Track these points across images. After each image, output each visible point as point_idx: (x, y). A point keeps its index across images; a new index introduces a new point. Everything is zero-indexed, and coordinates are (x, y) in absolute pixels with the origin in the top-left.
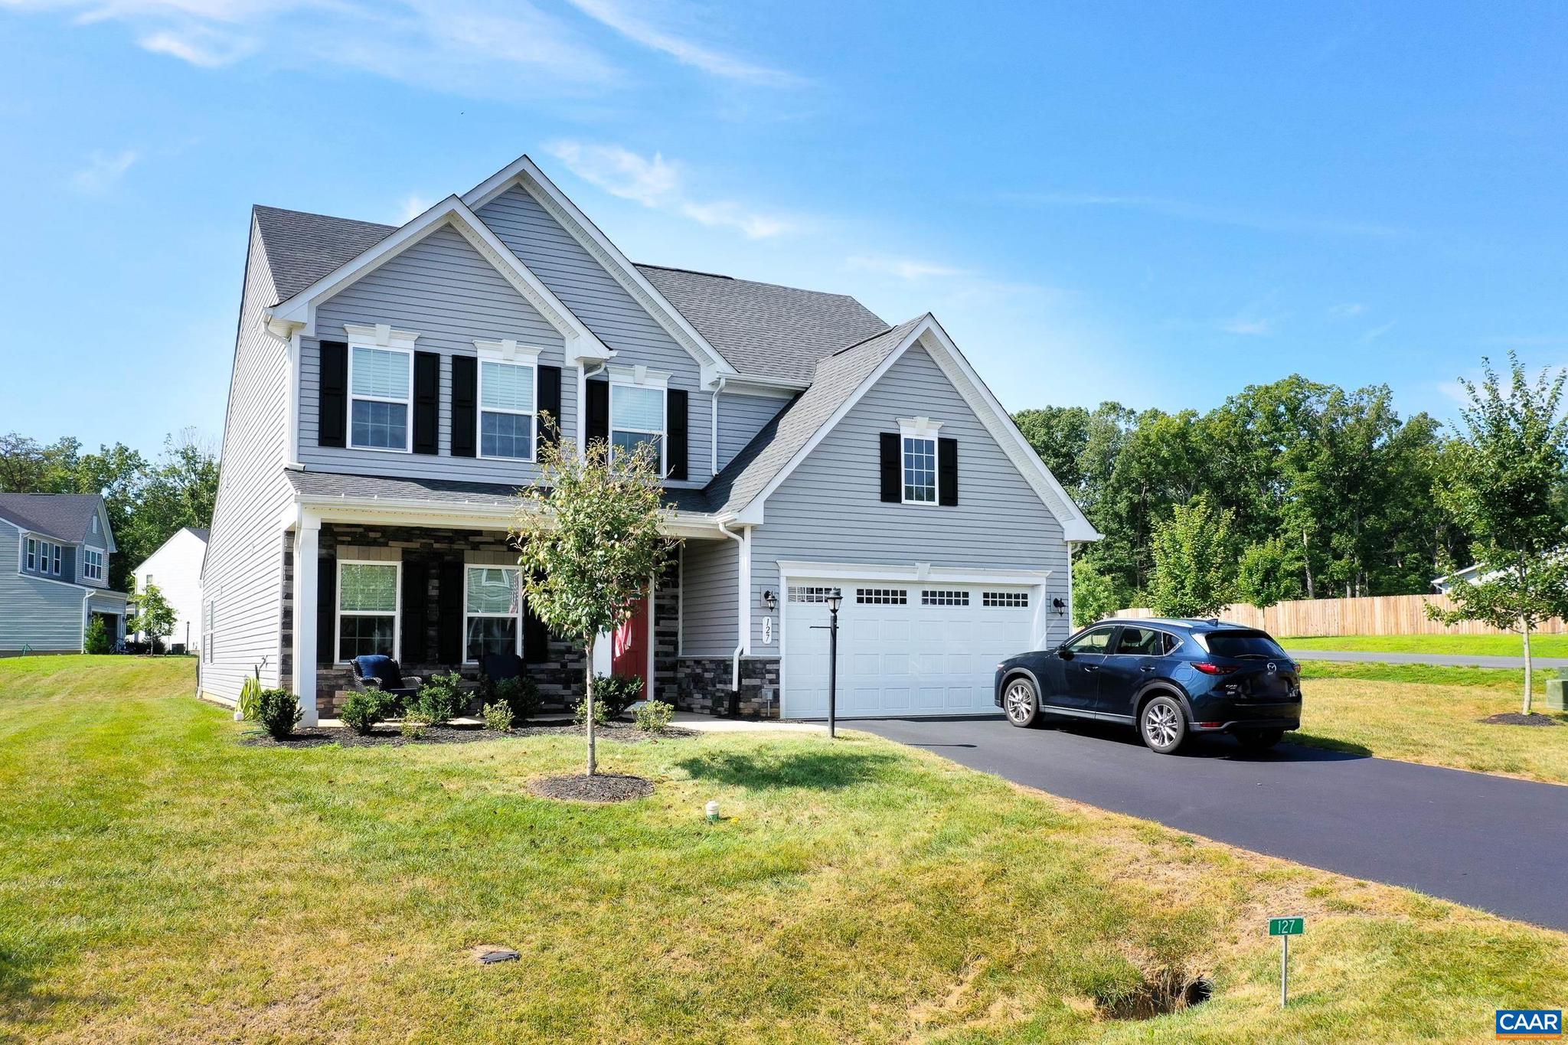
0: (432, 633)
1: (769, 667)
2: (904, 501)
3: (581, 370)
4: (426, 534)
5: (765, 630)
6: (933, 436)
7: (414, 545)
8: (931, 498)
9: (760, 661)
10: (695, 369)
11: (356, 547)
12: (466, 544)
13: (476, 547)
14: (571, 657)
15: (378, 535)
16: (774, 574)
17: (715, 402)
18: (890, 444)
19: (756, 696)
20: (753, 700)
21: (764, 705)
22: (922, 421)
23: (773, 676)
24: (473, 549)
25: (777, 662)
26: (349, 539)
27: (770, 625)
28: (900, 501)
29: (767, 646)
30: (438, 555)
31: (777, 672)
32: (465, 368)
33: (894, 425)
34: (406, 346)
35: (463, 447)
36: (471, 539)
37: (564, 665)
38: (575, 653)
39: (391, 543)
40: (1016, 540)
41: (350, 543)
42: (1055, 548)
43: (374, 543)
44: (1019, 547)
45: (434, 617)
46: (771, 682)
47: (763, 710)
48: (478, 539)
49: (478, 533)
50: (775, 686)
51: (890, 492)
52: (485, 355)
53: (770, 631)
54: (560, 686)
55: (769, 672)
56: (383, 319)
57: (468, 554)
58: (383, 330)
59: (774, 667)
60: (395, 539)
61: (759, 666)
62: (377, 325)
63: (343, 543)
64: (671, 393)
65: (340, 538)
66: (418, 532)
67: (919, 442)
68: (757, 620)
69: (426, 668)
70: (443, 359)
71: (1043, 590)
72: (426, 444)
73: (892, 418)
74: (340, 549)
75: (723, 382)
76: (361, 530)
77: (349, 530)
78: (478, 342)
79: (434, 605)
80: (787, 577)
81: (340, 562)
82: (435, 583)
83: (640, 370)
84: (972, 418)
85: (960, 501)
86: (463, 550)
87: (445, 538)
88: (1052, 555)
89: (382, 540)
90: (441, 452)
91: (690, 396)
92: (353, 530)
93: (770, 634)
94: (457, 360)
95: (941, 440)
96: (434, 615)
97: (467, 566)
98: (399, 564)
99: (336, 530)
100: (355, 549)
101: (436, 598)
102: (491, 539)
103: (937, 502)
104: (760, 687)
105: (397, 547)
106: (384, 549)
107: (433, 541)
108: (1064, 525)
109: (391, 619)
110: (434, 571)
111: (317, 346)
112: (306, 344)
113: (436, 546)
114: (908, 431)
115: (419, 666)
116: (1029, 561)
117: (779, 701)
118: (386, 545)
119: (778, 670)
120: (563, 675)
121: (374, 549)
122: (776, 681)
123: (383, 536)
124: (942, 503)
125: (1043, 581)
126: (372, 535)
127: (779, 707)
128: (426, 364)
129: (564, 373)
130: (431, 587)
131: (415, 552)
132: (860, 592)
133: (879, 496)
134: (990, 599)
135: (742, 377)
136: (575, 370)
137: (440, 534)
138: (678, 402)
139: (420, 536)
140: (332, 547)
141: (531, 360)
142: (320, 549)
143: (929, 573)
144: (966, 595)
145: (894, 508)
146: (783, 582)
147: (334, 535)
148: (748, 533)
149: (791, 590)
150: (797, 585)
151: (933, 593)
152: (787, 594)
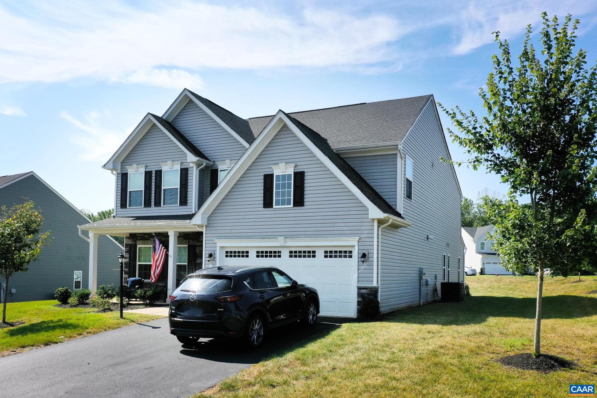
2: (274, 206)
3: (195, 167)
4: (161, 235)
6: (291, 171)
8: (289, 204)
11: (141, 241)
16: (214, 245)
18: (268, 179)
22: (282, 165)
26: (140, 238)
28: (272, 207)
32: (159, 173)
33: (271, 170)
34: (142, 170)
35: (158, 204)
39: (151, 239)
40: (339, 221)
41: (140, 240)
43: (146, 239)
44: (342, 225)
51: (268, 203)
52: (165, 168)
56: (134, 162)
62: (134, 165)
63: (138, 240)
65: (138, 238)
67: (283, 177)
68: (207, 266)
70: (152, 173)
71: (357, 248)
72: (147, 204)
73: (269, 166)
74: (138, 242)
76: (143, 235)
78: (161, 164)
80: (220, 247)
81: (138, 246)
83: (227, 162)
85: (305, 204)
88: (364, 228)
89: (148, 238)
90: (152, 206)
92: (141, 235)
94: (156, 172)
95: (295, 173)
98: (152, 246)
99: (137, 235)
103: (292, 206)
106: (149, 241)
111: (121, 175)
112: (118, 175)
113: (163, 239)
114: (277, 172)
116: (348, 232)
118: (149, 240)
121: (146, 241)
124: (294, 206)
125: (356, 243)
126: (146, 236)
128: (148, 174)
129: (189, 170)
132: (258, 252)
133: (262, 206)
134: (328, 254)
136: (192, 167)
140: (136, 241)
141: (178, 167)
142: (130, 242)
143: (286, 242)
144: (314, 252)
145: (268, 211)
146: (218, 249)
147: (137, 237)
148: (204, 228)
149: (227, 252)
150: (229, 250)
151: (296, 252)
152: (225, 254)
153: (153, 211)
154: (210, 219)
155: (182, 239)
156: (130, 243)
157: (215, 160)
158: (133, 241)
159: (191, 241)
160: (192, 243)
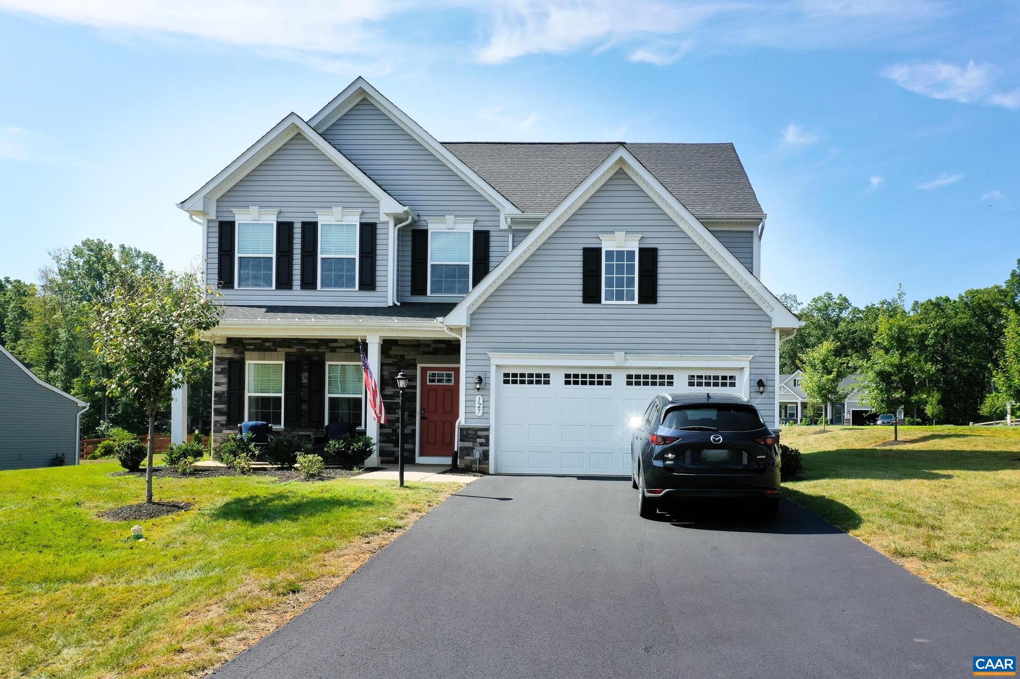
0: (304, 407)
1: (479, 433)
2: (603, 301)
3: (391, 224)
4: (301, 343)
5: (477, 406)
6: (634, 246)
7: (293, 350)
8: (631, 298)
9: (473, 429)
10: (496, 213)
11: (256, 352)
12: (327, 348)
13: (333, 350)
15: (270, 344)
16: (485, 363)
17: (511, 236)
18: (592, 257)
19: (469, 455)
20: (465, 458)
21: (474, 462)
22: (620, 235)
23: (483, 440)
24: (332, 351)
25: (487, 429)
26: (253, 347)
27: (481, 402)
28: (599, 301)
29: (479, 418)
30: (308, 356)
31: (487, 438)
32: (310, 229)
33: (597, 241)
34: (271, 219)
35: (309, 283)
36: (330, 345)
39: (278, 349)
40: (718, 329)
41: (253, 350)
42: (762, 336)
43: (268, 349)
44: (723, 335)
45: (306, 398)
46: (481, 444)
47: (474, 466)
48: (334, 345)
49: (335, 341)
50: (485, 448)
51: (591, 294)
52: (323, 219)
53: (481, 406)
54: (391, 445)
55: (480, 437)
56: (254, 202)
57: (328, 355)
58: (254, 209)
59: (485, 433)
60: (281, 347)
61: (471, 432)
62: (250, 207)
63: (249, 350)
64: (476, 233)
65: (247, 347)
66: (295, 341)
67: (620, 254)
68: (469, 398)
69: (301, 431)
70: (296, 225)
71: (747, 372)
72: (284, 282)
73: (594, 235)
74: (248, 354)
75: (509, 220)
76: (260, 341)
77: (252, 341)
78: (317, 211)
79: (305, 389)
80: (496, 365)
81: (248, 362)
82: (306, 374)
83: (450, 218)
84: (675, 229)
85: (659, 300)
86: (324, 352)
87: (313, 344)
88: (759, 342)
89: (273, 347)
90: (295, 288)
91: (491, 234)
92: (255, 341)
93: (481, 408)
94: (304, 224)
95: (641, 250)
96: (304, 395)
97: (327, 363)
98: (283, 363)
99: (245, 342)
100: (256, 354)
101: (307, 385)
102: (344, 345)
103: (636, 302)
104: (473, 448)
105: (282, 352)
106: (274, 353)
107: (305, 347)
108: (771, 315)
109: (280, 398)
110: (305, 367)
111: (217, 224)
112: (211, 224)
113: (307, 350)
114: (608, 245)
115: (296, 429)
116: (734, 347)
117: (488, 459)
118: (276, 350)
119: (488, 436)
120: (394, 437)
121: (268, 354)
122: (487, 443)
123: (274, 345)
124: (640, 302)
125: (746, 365)
126: (267, 344)
127: (488, 464)
128: (284, 230)
129: (379, 226)
130: (303, 378)
131: (293, 355)
133: (581, 299)
134: (695, 381)
135: (525, 215)
136: (387, 223)
137: (308, 342)
138: (482, 240)
139: (297, 344)
140: (242, 353)
141: (354, 220)
142: (228, 354)
143: (626, 360)
144: (671, 377)
145: (592, 308)
146: (493, 369)
147: (244, 345)
148: (464, 332)
149: (506, 375)
150: (511, 371)
151: (638, 377)
152: (502, 379)
153: (297, 296)
154: (476, 316)
155: (352, 350)
156: (228, 356)
157: (421, 213)
158: (236, 352)
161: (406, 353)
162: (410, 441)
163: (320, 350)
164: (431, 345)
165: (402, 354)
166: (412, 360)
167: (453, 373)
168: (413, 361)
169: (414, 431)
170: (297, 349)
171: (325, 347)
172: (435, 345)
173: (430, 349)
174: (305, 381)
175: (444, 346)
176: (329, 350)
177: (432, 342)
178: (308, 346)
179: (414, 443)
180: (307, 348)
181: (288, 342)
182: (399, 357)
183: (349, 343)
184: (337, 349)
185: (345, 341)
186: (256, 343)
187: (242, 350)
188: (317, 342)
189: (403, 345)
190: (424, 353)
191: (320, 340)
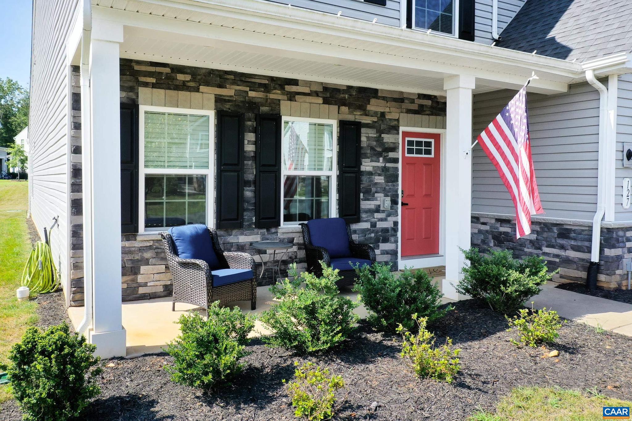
0: (249, 193)
4: (241, 81)
7: (228, 92)
11: (162, 91)
12: (283, 94)
13: (292, 97)
14: (382, 215)
15: (188, 77)
19: (618, 268)
24: (290, 100)
26: (153, 80)
30: (252, 105)
36: (288, 88)
37: (374, 225)
38: (383, 211)
39: (202, 88)
41: (154, 86)
43: (183, 87)
48: (294, 89)
57: (285, 106)
60: (207, 84)
63: (146, 85)
65: (142, 79)
66: (232, 77)
69: (242, 234)
74: (143, 93)
76: (168, 70)
77: (152, 69)
79: (251, 163)
81: (143, 109)
82: (250, 137)
86: (279, 100)
87: (261, 85)
89: (192, 84)
92: (158, 69)
97: (284, 119)
98: (211, 114)
99: (137, 68)
100: (160, 93)
101: (252, 154)
102: (307, 90)
105: (209, 93)
106: (195, 95)
107: (248, 89)
109: (202, 180)
110: (249, 123)
113: (252, 94)
115: (234, 232)
118: (197, 90)
120: (373, 235)
121: (182, 94)
123: (193, 79)
126: (181, 77)
130: (246, 142)
131: (229, 101)
137: (253, 80)
139: (234, 83)
140: (133, 89)
147: (135, 75)
155: (320, 100)
159: (344, 109)
160: (348, 115)
161: (387, 110)
162: (392, 239)
163: (272, 96)
164: (416, 100)
165: (382, 111)
166: (395, 120)
167: (433, 141)
168: (396, 122)
169: (396, 223)
170: (236, 90)
171: (279, 92)
172: (421, 101)
173: (415, 107)
174: (250, 148)
175: (429, 103)
176: (285, 97)
177: (417, 97)
178: (254, 87)
179: (396, 242)
180: (250, 90)
181: (220, 77)
182: (379, 115)
183: (315, 88)
184: (297, 97)
185: (308, 83)
186: (160, 73)
187: (131, 84)
188: (266, 82)
189: (384, 98)
190: (409, 111)
191: (272, 79)
